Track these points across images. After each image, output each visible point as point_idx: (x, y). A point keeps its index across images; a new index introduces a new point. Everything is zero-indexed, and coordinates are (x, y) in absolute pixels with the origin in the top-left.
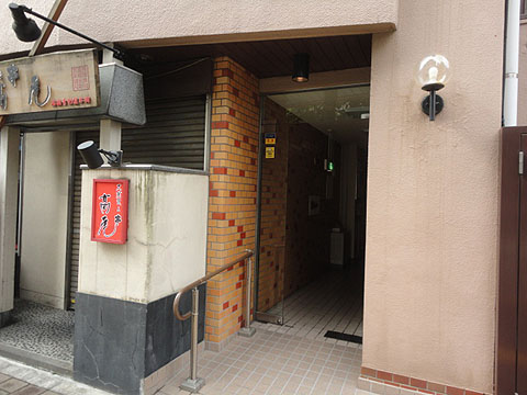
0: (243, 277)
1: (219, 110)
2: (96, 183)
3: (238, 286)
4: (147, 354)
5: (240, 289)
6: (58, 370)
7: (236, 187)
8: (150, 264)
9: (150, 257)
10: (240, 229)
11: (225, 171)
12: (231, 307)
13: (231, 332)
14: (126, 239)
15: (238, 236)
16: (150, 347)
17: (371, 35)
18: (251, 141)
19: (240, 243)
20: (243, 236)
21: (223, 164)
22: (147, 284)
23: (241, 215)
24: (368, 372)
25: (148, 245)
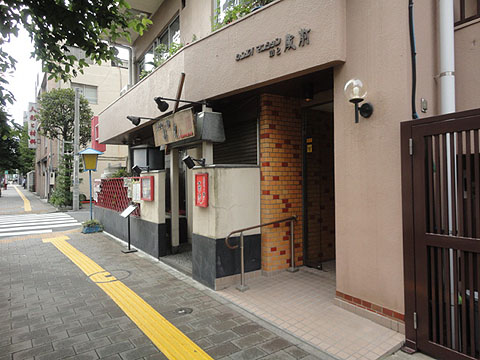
0: (289, 233)
1: (263, 127)
2: (196, 176)
3: (285, 239)
4: (217, 266)
5: (287, 242)
6: (188, 274)
7: (279, 174)
8: (217, 218)
9: (217, 214)
10: (284, 201)
11: (268, 164)
12: (278, 251)
13: (280, 267)
14: (208, 205)
15: (284, 206)
16: (219, 263)
17: (332, 68)
18: (292, 142)
19: (285, 211)
20: (288, 206)
21: (266, 160)
22: (216, 228)
23: (285, 192)
24: (339, 294)
25: (216, 208)
